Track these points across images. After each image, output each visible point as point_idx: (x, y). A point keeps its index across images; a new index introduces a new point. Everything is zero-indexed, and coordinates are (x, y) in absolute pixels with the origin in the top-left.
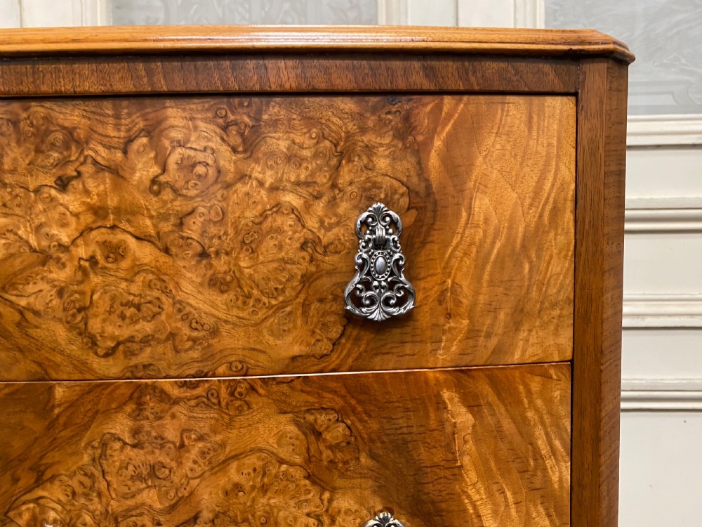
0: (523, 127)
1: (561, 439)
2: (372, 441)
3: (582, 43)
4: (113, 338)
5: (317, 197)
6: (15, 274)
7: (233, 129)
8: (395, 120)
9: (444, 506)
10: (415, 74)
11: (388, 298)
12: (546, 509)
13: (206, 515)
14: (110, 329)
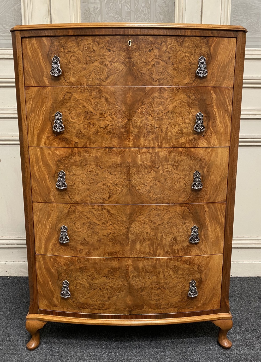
0: (227, 44)
1: (231, 102)
2: (199, 99)
3: (238, 28)
4: (157, 78)
5: (192, 55)
6: (141, 67)
7: (179, 42)
8: (206, 41)
9: (210, 112)
10: (210, 34)
11: (203, 73)
12: (227, 115)
13: (170, 111)
14: (156, 77)
